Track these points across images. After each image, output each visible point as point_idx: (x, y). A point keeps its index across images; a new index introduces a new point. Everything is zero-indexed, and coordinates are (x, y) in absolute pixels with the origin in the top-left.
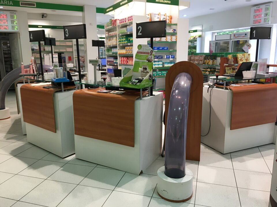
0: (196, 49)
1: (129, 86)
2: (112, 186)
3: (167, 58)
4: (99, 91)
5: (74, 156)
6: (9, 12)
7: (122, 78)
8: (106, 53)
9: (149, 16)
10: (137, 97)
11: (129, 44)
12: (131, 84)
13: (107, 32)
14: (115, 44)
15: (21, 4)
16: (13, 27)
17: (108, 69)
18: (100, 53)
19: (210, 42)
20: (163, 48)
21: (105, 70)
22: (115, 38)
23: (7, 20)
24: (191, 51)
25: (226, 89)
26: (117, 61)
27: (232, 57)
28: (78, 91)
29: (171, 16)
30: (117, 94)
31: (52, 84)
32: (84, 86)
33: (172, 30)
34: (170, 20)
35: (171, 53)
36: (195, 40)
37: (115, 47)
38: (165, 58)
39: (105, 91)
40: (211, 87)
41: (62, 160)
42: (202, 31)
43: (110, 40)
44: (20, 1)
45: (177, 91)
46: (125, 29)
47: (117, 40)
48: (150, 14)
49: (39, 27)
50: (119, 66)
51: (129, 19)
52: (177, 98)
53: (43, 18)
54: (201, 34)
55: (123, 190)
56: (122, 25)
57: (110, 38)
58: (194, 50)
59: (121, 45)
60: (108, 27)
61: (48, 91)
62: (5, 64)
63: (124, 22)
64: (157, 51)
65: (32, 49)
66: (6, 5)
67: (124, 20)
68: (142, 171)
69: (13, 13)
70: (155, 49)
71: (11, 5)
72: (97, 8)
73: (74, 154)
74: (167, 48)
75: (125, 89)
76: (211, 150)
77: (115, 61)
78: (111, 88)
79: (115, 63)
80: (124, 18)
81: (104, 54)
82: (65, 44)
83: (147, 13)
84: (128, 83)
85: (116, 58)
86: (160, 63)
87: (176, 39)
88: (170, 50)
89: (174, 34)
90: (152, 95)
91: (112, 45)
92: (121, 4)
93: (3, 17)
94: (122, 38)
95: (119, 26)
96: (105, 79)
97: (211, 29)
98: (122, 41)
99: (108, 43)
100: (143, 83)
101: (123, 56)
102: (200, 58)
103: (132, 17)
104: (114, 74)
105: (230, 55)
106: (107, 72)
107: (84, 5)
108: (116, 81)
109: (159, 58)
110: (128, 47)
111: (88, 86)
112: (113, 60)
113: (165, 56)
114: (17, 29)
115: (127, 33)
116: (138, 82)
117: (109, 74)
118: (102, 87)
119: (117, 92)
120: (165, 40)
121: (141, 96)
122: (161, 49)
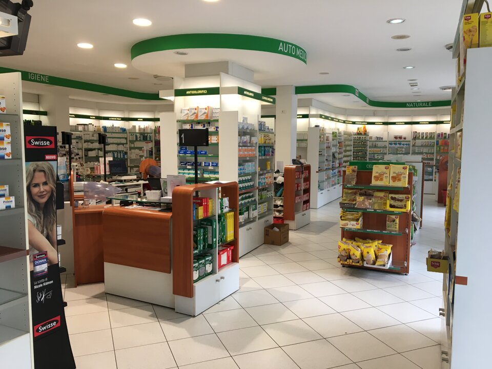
3: (205, 165)
33: (214, 128)
74: (206, 152)
88: (210, 155)
89: (216, 133)
113: (203, 163)
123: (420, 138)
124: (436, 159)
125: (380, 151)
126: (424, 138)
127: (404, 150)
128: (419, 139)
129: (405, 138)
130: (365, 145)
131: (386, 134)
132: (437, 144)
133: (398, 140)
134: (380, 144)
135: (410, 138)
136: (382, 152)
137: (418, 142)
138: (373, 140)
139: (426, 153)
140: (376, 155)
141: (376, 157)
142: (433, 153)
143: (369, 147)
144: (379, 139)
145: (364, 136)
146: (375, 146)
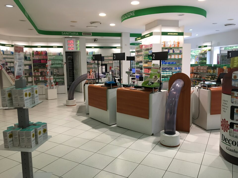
0: (206, 60)
1: (147, 86)
2: (136, 139)
3: (175, 69)
4: (131, 88)
5: (116, 125)
6: (75, 39)
7: (144, 82)
8: (136, 65)
9: (163, 43)
10: (151, 92)
11: (150, 61)
12: (148, 85)
13: (137, 52)
14: (141, 60)
15: (83, 34)
16: (77, 48)
17: (136, 76)
18: (131, 63)
19: (218, 54)
20: (172, 63)
21: (134, 76)
22: (141, 57)
23: (74, 44)
24: (203, 62)
25: (208, 89)
26: (142, 71)
27: (226, 68)
28: (120, 88)
29: (179, 42)
30: (140, 90)
31: (105, 85)
32: (122, 85)
33: (178, 51)
34: (178, 44)
35: (178, 66)
36: (205, 53)
37: (141, 62)
38: (174, 69)
39: (134, 89)
40: (200, 88)
41: (109, 127)
42: (211, 46)
43: (138, 57)
44: (82, 32)
45: (173, 89)
46: (148, 51)
47: (142, 58)
48: (164, 42)
49: (92, 47)
50: (144, 74)
51: (150, 45)
52: (174, 93)
53: (95, 41)
54: (211, 49)
55: (142, 140)
56: (146, 49)
57: (138, 56)
58: (205, 61)
59: (145, 61)
60: (137, 50)
61: (104, 88)
62: (69, 72)
63: (147, 47)
64: (168, 65)
65: (87, 62)
66: (74, 35)
67: (147, 46)
68: (153, 133)
69: (77, 39)
70: (167, 64)
71: (77, 35)
72: (130, 34)
73: (116, 124)
74: (175, 63)
75: (145, 87)
76: (199, 128)
77: (141, 71)
78: (137, 87)
79: (141, 72)
80: (147, 44)
81: (134, 64)
82: (108, 59)
83: (162, 41)
84: (146, 84)
85: (141, 69)
86: (170, 72)
87: (182, 57)
88: (178, 64)
89: (180, 53)
90: (160, 91)
91: (140, 61)
92: (146, 36)
93: (71, 42)
94: (146, 57)
95: (144, 49)
96: (134, 82)
97: (218, 45)
98: (146, 58)
99: (137, 59)
100: (154, 85)
101: (146, 68)
102: (204, 68)
103: (152, 44)
104: (139, 79)
105: (225, 67)
106: (135, 77)
107: (122, 33)
108: (140, 83)
109: (170, 69)
110: (149, 63)
111: (124, 86)
112: (139, 70)
113: (174, 68)
114: (79, 49)
115: (149, 54)
116: (151, 84)
117: (137, 79)
118: (132, 86)
119: (140, 89)
120: (174, 58)
121: (153, 91)
122: (171, 64)
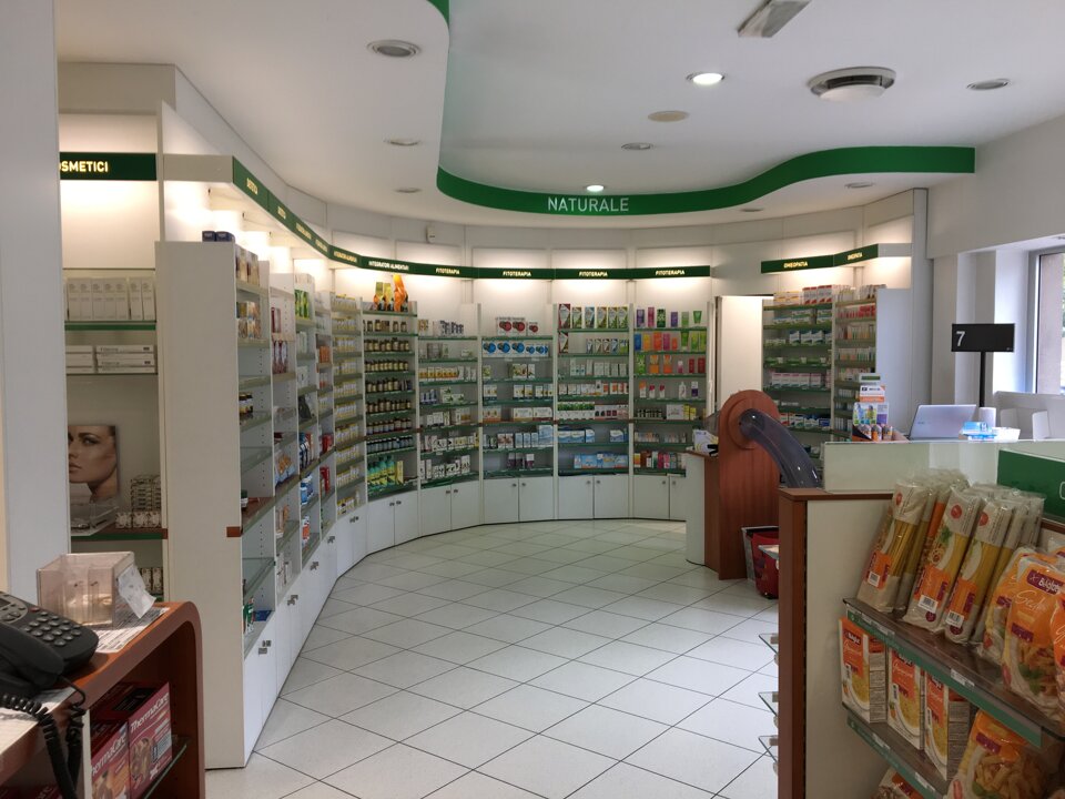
123: (583, 326)
124: (637, 398)
125: (457, 375)
126: (596, 326)
127: (532, 368)
128: (577, 329)
129: (534, 328)
130: (404, 355)
131: (470, 310)
132: (637, 348)
133: (513, 333)
134: (453, 348)
135: (548, 326)
136: (461, 378)
137: (578, 341)
138: (430, 332)
139: (604, 379)
140: (443, 390)
141: (445, 400)
142: (626, 379)
143: (421, 361)
144: (452, 329)
145: (399, 319)
146: (440, 358)
